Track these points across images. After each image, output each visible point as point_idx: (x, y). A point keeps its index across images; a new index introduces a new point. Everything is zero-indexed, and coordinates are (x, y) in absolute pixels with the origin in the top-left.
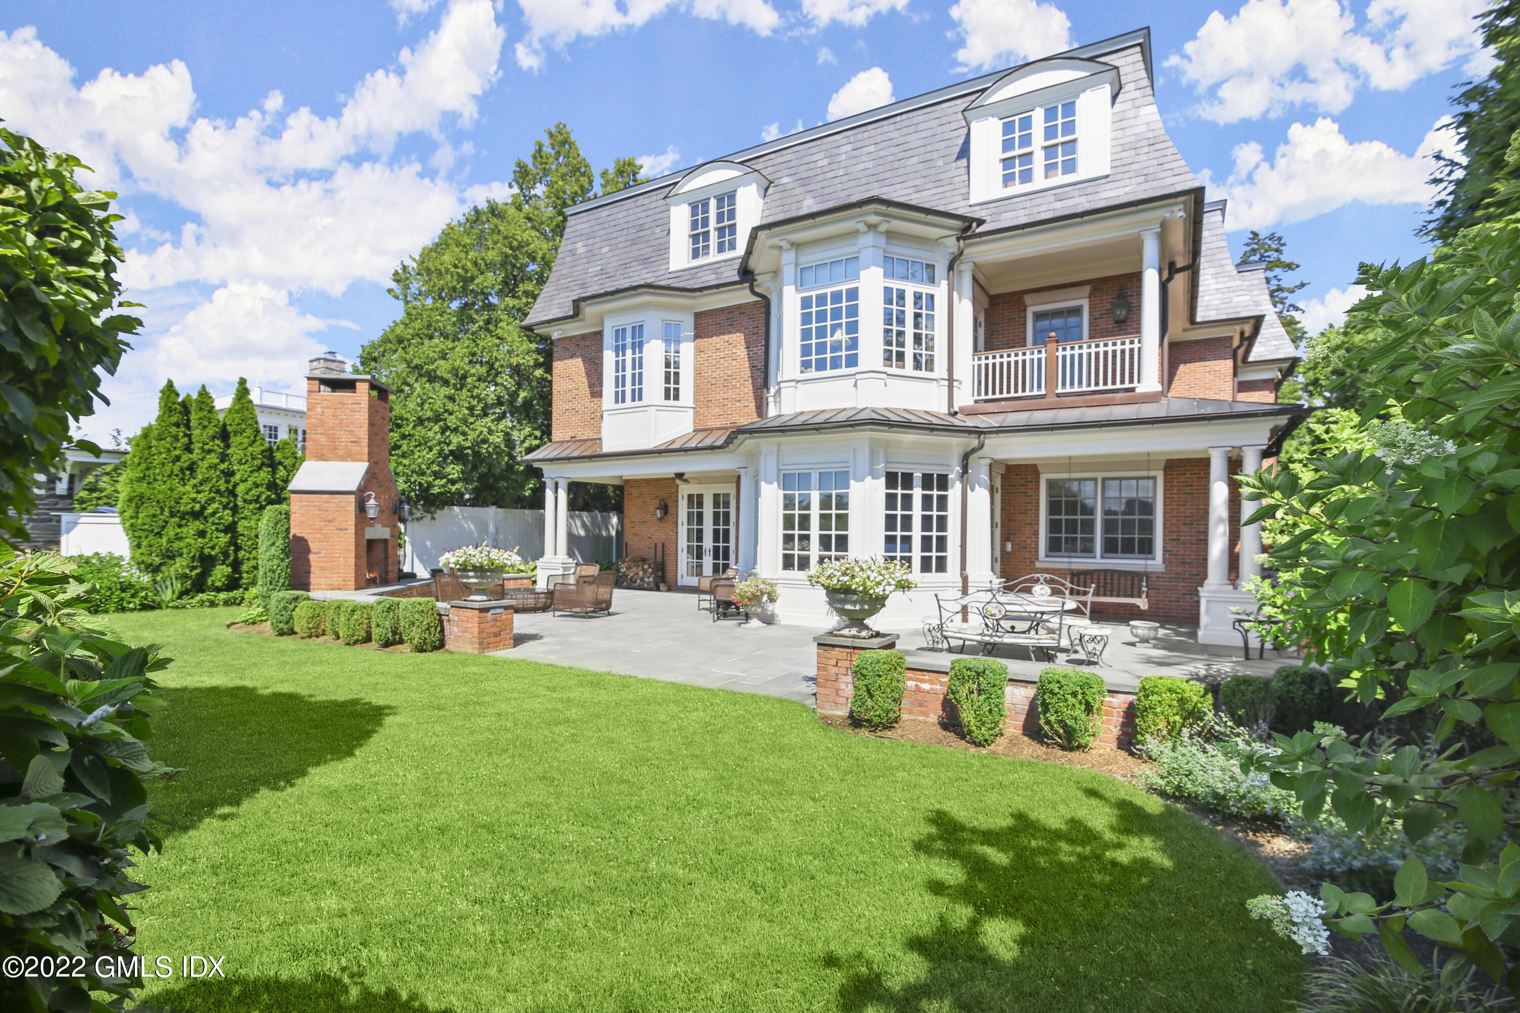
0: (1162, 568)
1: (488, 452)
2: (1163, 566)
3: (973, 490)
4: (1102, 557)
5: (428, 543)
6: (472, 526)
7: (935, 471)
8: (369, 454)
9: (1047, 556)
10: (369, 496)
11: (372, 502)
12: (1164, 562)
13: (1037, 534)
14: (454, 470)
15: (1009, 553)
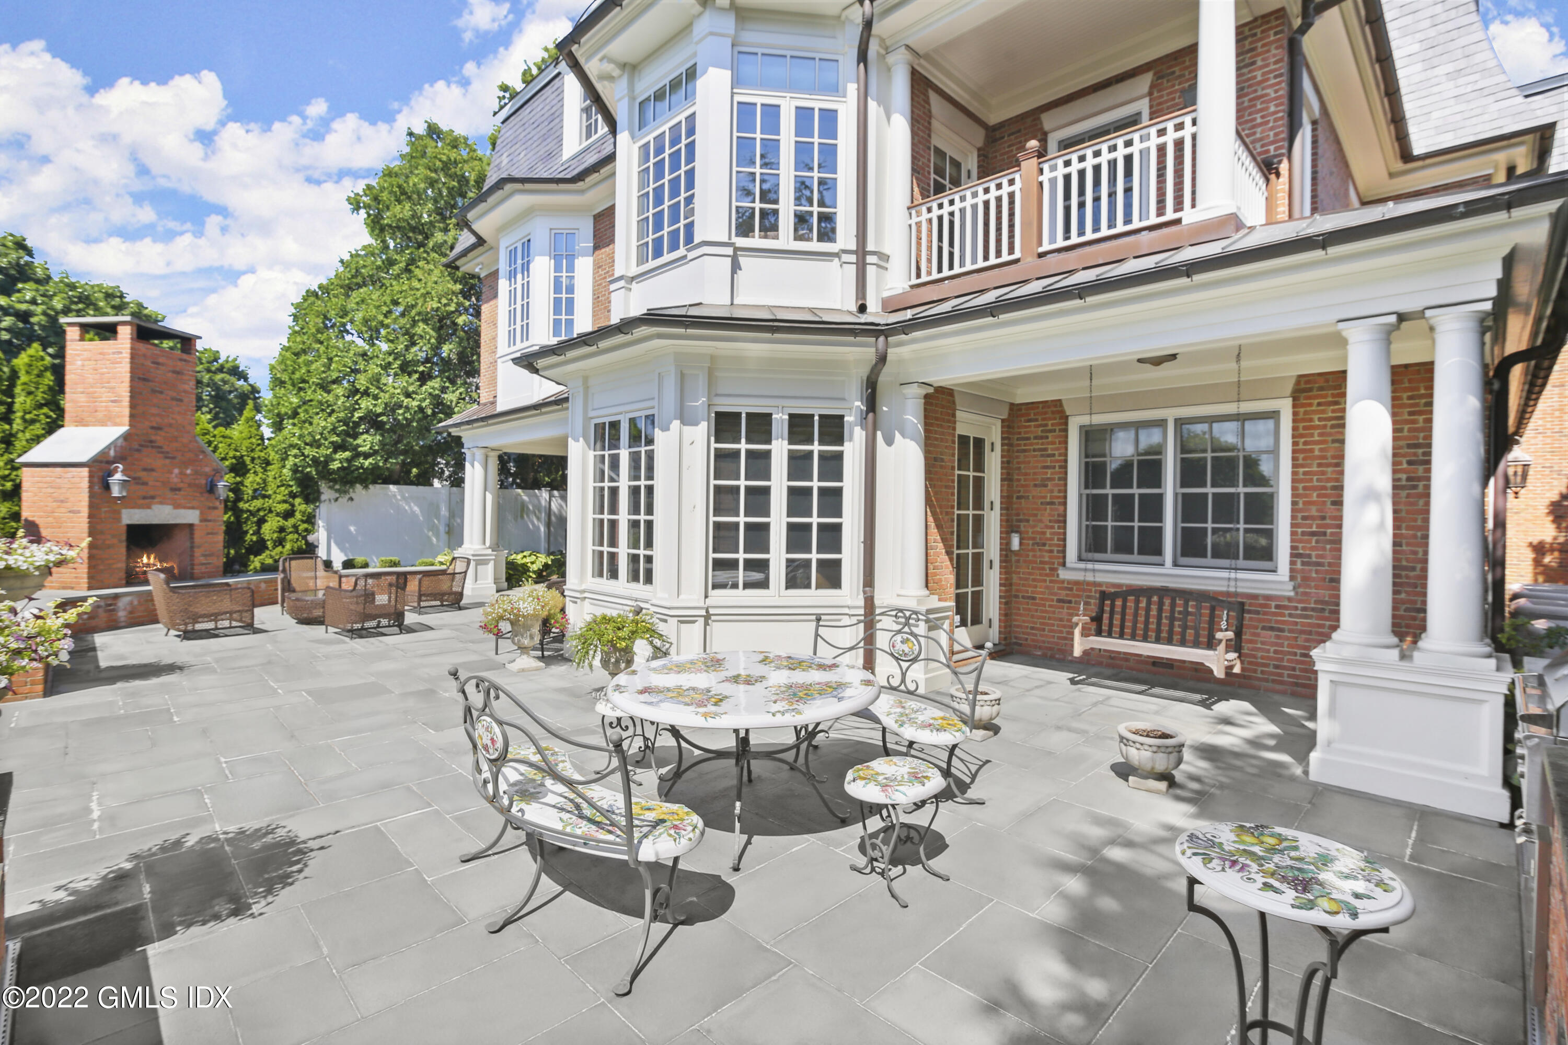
0: (1287, 590)
1: (406, 419)
2: (1290, 586)
3: (889, 442)
4: (1175, 564)
5: (352, 529)
6: (416, 509)
7: (816, 409)
8: (132, 416)
9: (1080, 559)
10: (115, 470)
11: (118, 476)
12: (1292, 578)
13: (1063, 520)
14: (367, 441)
15: (1016, 553)
